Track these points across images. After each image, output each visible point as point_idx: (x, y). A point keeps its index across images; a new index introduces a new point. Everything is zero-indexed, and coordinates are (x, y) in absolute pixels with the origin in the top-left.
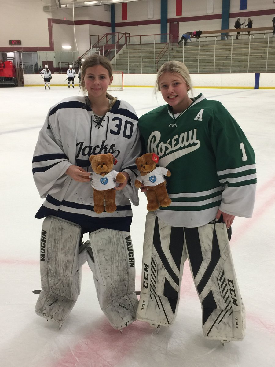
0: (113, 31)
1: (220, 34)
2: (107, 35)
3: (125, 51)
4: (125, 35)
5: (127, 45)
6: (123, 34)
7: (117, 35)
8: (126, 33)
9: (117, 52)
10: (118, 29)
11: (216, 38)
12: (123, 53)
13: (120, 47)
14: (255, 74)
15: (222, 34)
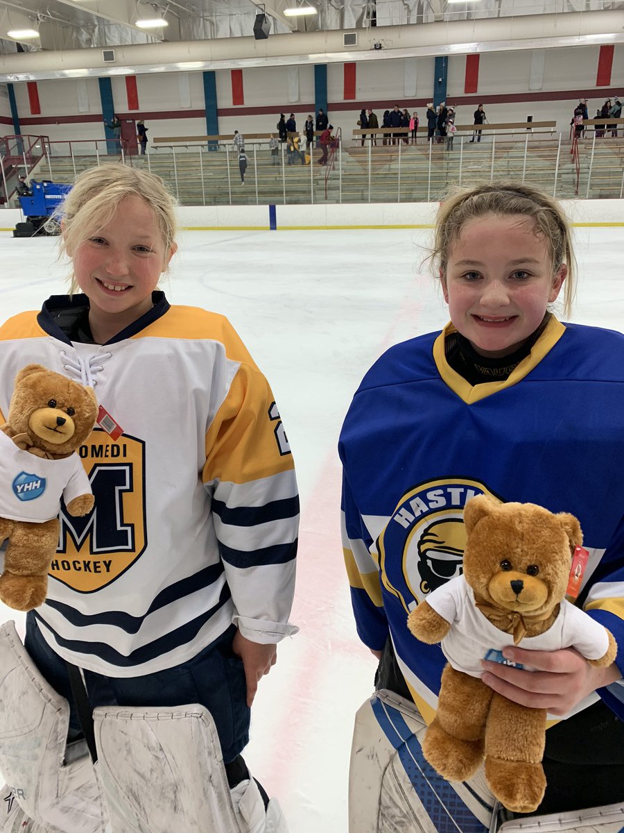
0: (18, 131)
1: (205, 143)
2: (8, 139)
3: (45, 168)
4: (40, 141)
5: (46, 157)
6: (37, 138)
7: (25, 139)
8: (42, 137)
9: (30, 170)
10: (25, 129)
11: (200, 148)
12: (42, 171)
13: (34, 160)
14: (268, 206)
15: (209, 142)
